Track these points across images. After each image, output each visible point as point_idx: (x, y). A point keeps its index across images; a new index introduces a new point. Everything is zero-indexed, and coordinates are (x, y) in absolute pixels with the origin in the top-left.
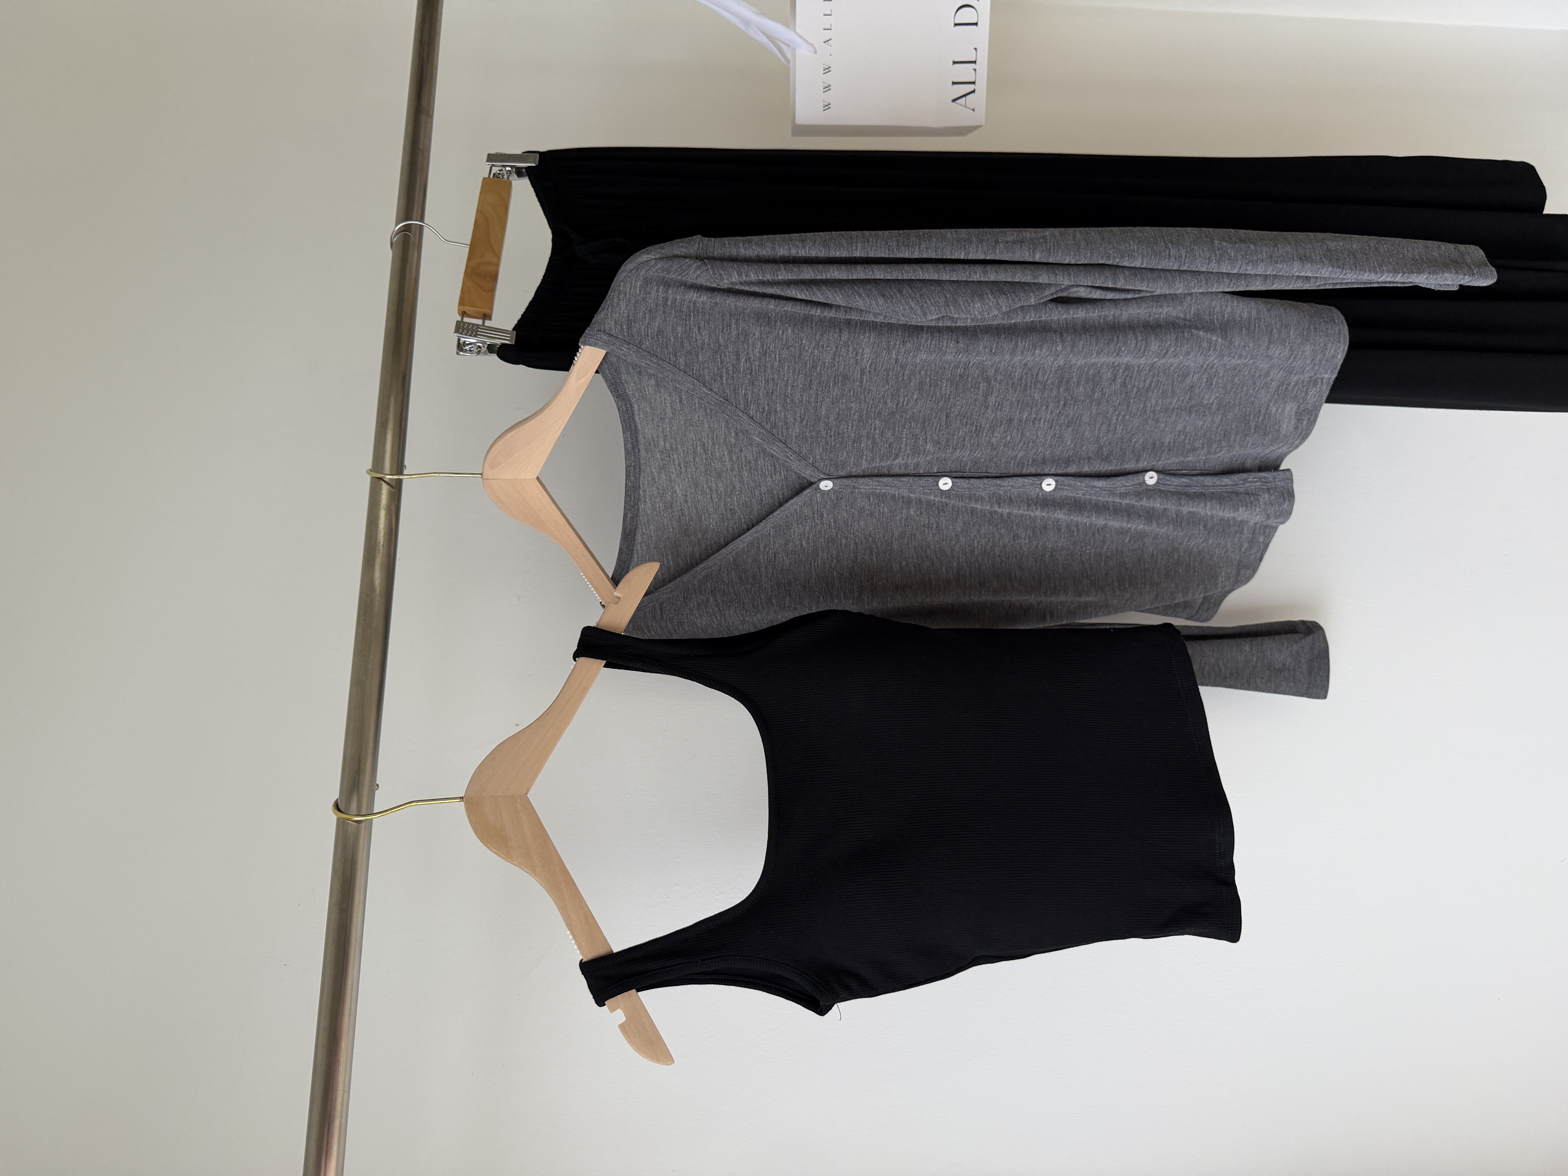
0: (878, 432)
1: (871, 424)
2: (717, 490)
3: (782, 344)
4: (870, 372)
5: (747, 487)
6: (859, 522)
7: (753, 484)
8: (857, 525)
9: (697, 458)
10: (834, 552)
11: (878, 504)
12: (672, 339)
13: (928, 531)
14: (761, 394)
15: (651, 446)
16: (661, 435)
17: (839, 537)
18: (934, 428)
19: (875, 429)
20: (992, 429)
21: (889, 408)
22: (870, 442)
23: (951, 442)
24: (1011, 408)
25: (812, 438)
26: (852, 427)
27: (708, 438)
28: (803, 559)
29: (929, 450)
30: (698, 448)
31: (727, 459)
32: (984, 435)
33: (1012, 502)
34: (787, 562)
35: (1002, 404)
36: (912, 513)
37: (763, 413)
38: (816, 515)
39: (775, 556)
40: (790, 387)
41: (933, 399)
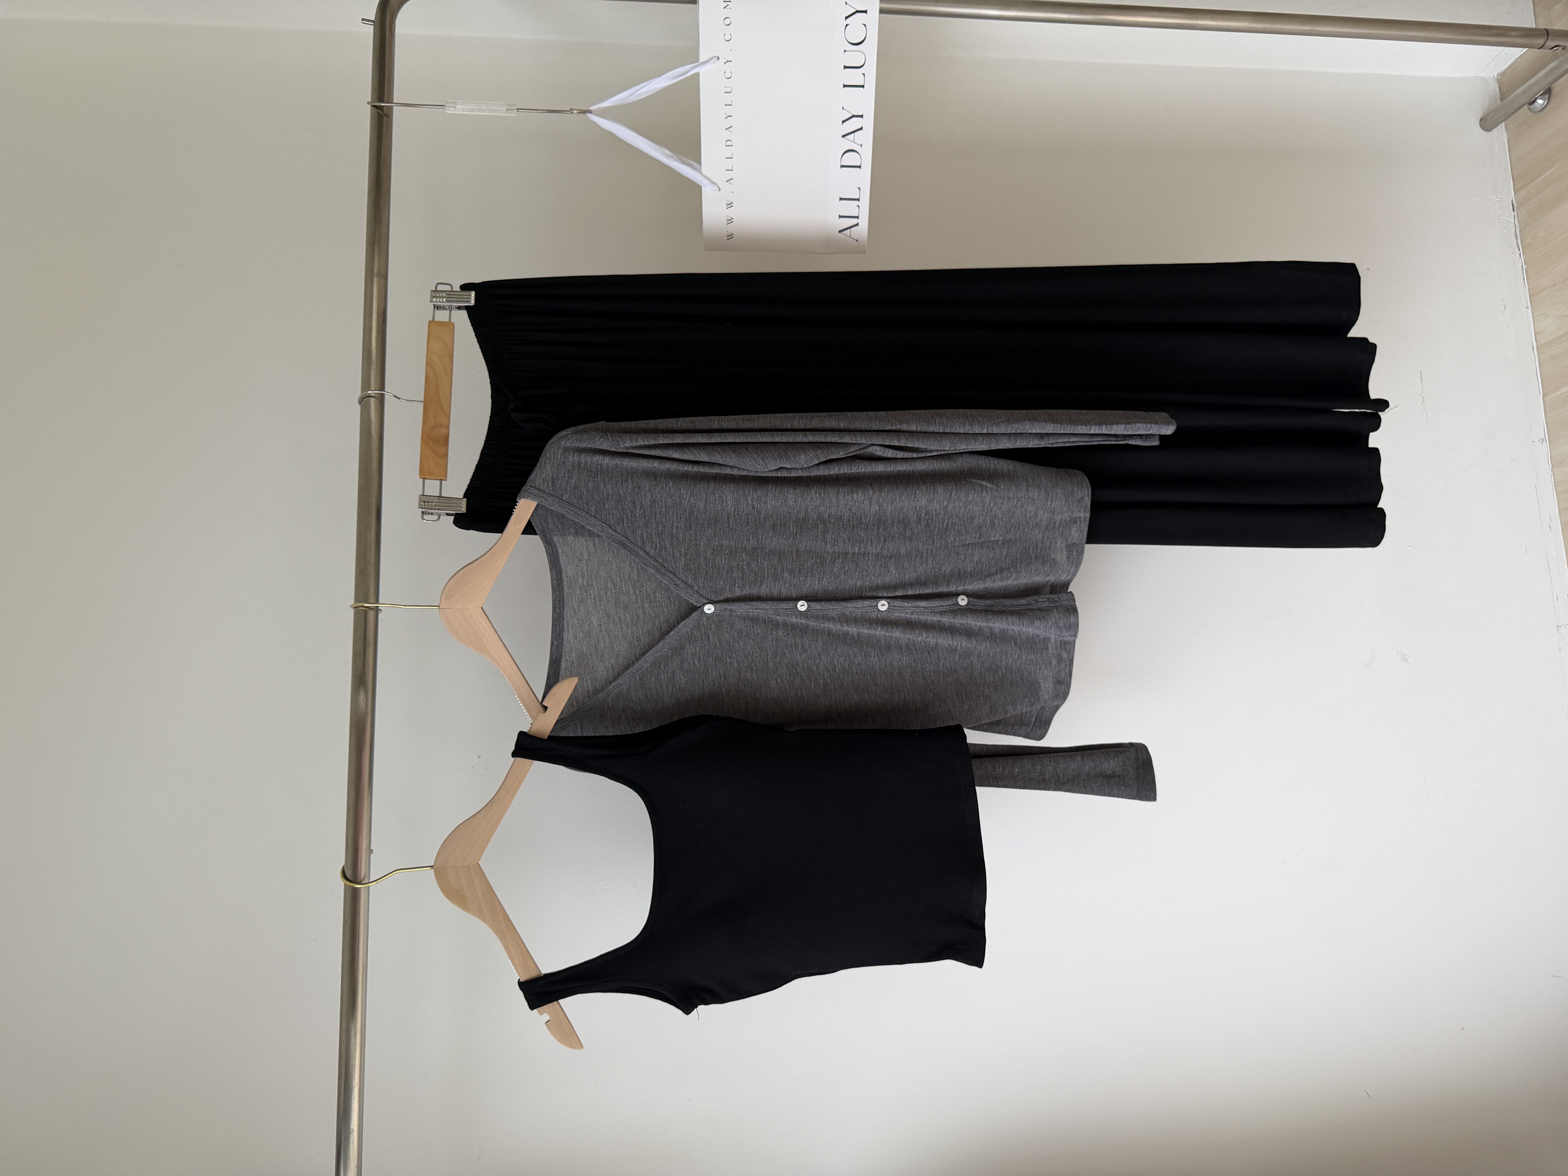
0: (745, 563)
1: (739, 557)
2: (625, 621)
3: (666, 494)
4: (734, 516)
5: (648, 617)
6: (739, 642)
7: (653, 615)
8: (737, 646)
9: (608, 593)
10: (722, 670)
11: (752, 625)
12: (585, 492)
13: (796, 651)
14: (654, 534)
15: (571, 583)
16: (580, 573)
17: (725, 657)
18: (788, 560)
19: (743, 562)
20: (833, 560)
21: (752, 544)
22: (740, 573)
23: (802, 571)
24: (844, 544)
25: (695, 570)
26: (725, 560)
27: (616, 575)
28: (697, 676)
29: (786, 578)
30: (609, 584)
31: (632, 593)
32: (827, 565)
33: (857, 621)
34: (684, 680)
35: (837, 540)
36: (781, 634)
37: (656, 549)
38: (704, 637)
39: (674, 675)
40: (675, 528)
41: (784, 537)
